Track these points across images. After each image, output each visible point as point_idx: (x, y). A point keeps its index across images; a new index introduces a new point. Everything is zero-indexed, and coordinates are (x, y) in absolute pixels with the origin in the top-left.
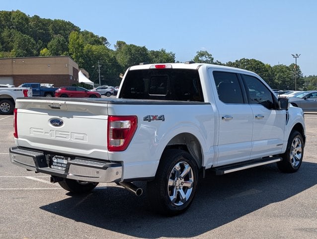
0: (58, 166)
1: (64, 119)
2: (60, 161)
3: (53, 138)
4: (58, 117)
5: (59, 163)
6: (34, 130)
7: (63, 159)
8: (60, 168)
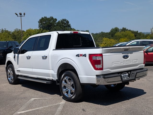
0: (124, 77)
1: (129, 55)
2: (125, 75)
3: (124, 65)
4: (127, 54)
5: (124, 76)
6: (114, 63)
7: (126, 73)
8: (125, 78)
